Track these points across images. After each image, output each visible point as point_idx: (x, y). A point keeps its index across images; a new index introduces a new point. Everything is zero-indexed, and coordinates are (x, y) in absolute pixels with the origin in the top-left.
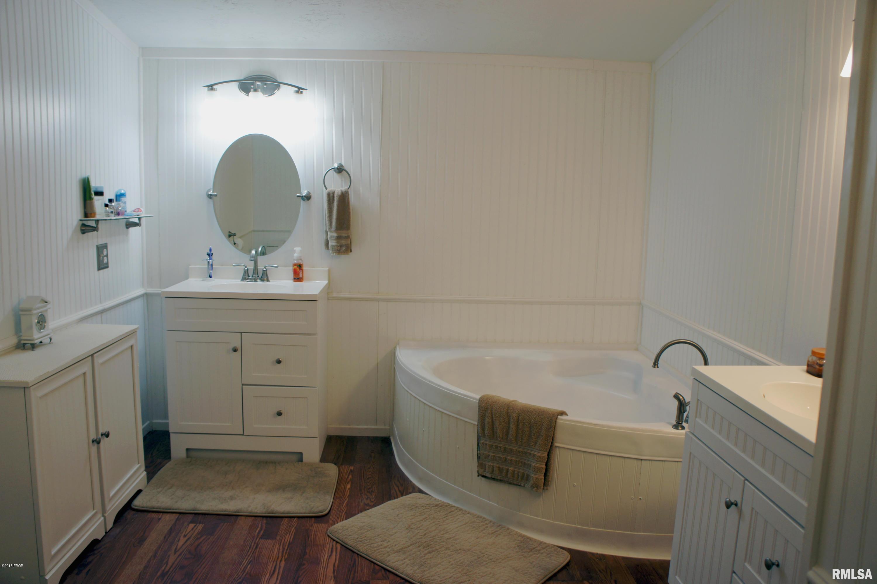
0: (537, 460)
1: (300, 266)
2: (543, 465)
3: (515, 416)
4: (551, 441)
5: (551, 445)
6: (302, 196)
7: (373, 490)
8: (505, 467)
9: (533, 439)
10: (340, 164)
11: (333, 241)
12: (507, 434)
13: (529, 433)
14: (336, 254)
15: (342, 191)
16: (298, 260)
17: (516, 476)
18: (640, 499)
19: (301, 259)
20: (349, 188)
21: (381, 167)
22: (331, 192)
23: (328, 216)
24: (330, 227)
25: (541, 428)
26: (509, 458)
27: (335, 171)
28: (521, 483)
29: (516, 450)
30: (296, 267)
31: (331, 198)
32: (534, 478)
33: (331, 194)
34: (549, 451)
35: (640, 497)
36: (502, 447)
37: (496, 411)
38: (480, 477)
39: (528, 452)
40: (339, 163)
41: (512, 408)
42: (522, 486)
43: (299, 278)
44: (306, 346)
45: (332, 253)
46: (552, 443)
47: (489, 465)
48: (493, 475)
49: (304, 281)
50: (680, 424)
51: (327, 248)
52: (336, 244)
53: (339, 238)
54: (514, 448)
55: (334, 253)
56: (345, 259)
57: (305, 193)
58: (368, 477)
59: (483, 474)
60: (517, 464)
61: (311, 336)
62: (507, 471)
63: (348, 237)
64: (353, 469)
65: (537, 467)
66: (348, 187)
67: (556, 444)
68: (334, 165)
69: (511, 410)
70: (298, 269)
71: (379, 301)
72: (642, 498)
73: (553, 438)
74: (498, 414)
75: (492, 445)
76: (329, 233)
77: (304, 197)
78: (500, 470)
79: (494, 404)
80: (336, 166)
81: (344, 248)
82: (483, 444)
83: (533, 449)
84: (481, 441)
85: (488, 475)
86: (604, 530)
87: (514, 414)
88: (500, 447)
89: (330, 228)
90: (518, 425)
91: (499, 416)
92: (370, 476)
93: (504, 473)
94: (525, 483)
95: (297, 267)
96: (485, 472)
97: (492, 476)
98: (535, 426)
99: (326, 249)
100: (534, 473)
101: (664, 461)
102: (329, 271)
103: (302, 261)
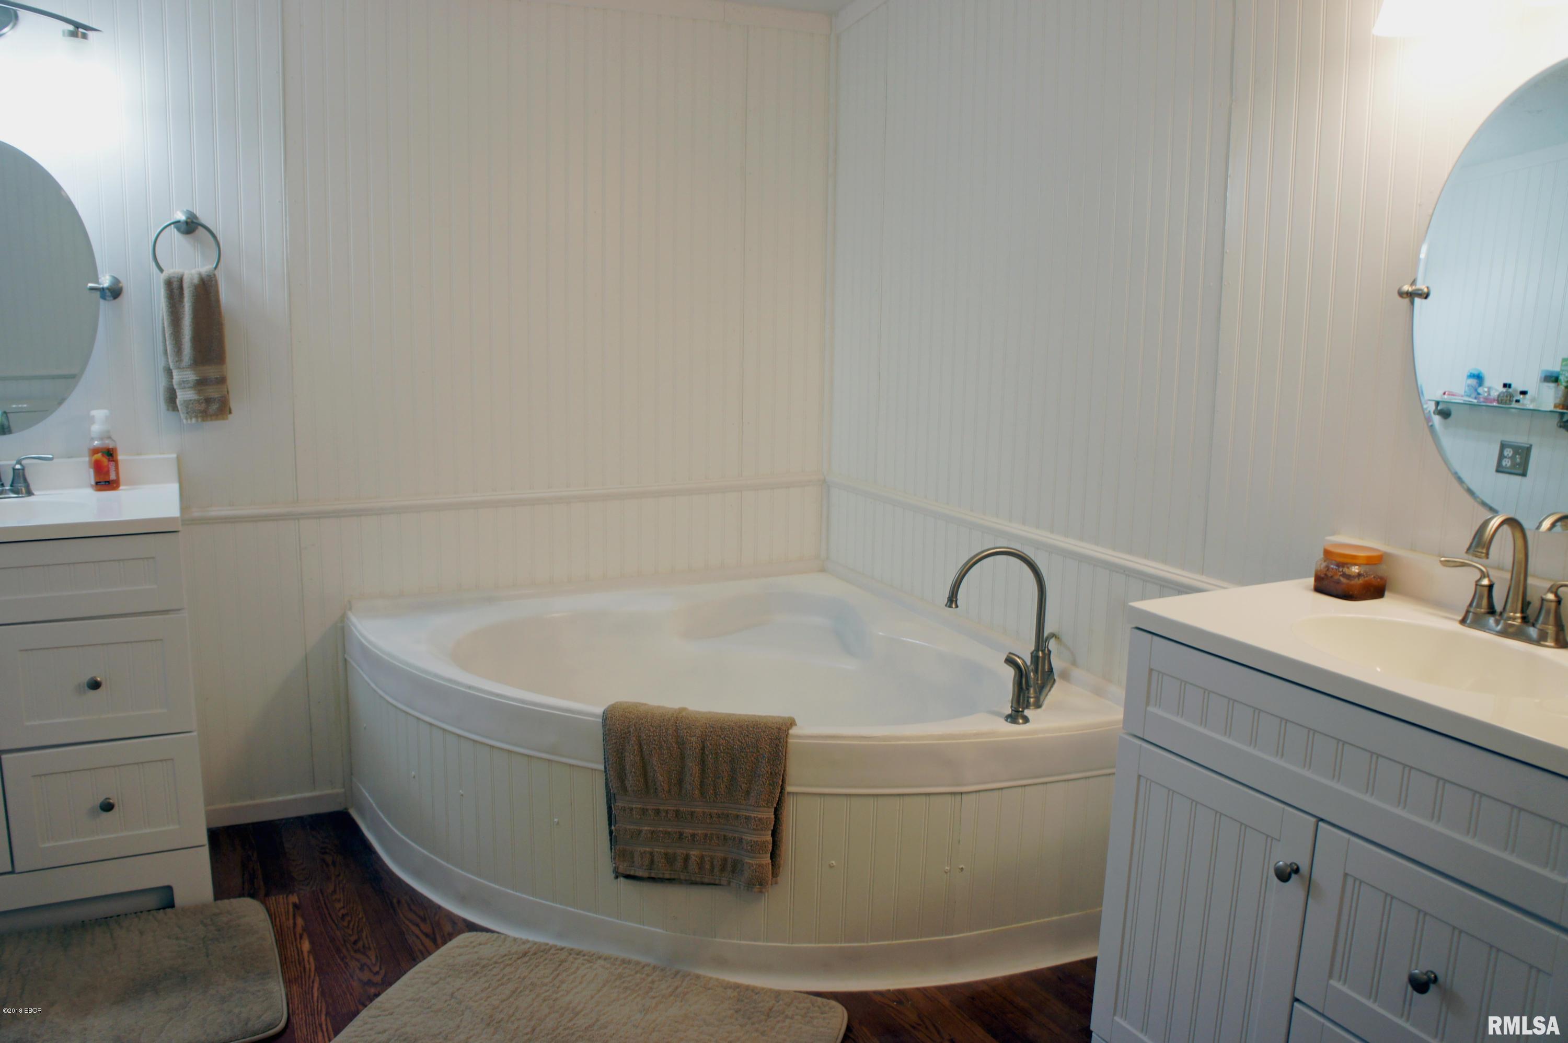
0: (755, 827)
1: (110, 454)
2: (768, 835)
3: (696, 743)
4: (781, 783)
5: (781, 792)
6: (103, 289)
7: (367, 945)
8: (679, 851)
9: (741, 786)
10: (190, 212)
11: (187, 390)
12: (680, 782)
13: (729, 773)
14: (197, 421)
15: (200, 274)
16: (101, 439)
17: (708, 866)
18: (962, 869)
19: (110, 438)
20: (216, 268)
21: (288, 219)
22: (174, 277)
23: (170, 332)
24: (177, 359)
25: (757, 759)
26: (688, 831)
27: (179, 229)
28: (720, 880)
29: (704, 813)
30: (99, 456)
31: (176, 292)
32: (753, 866)
33: (175, 283)
34: (778, 804)
35: (961, 867)
36: (670, 810)
37: (650, 736)
38: (622, 879)
39: (731, 814)
40: (187, 210)
41: (685, 727)
42: (723, 885)
43: (109, 482)
44: (161, 640)
45: (187, 419)
46: (783, 788)
47: (642, 851)
48: (652, 871)
49: (121, 487)
50: (1020, 713)
51: (170, 409)
52: (196, 397)
53: (201, 383)
54: (698, 810)
55: (191, 419)
56: (214, 430)
57: (107, 281)
58: (340, 915)
59: (628, 873)
60: (708, 841)
61: (168, 616)
62: (687, 858)
63: (222, 380)
64: (297, 901)
65: (757, 841)
66: (214, 266)
67: (789, 789)
68: (175, 215)
69: (685, 731)
70: (105, 461)
71: (298, 519)
72: (964, 867)
73: (783, 776)
74: (654, 742)
75: (647, 810)
76: (175, 373)
77: (107, 291)
78: (670, 859)
79: (643, 721)
80: (181, 217)
81: (216, 406)
82: (625, 810)
83: (742, 807)
84: (617, 804)
85: (640, 873)
86: (894, 942)
87: (694, 739)
88: (667, 812)
89: (177, 362)
90: (703, 762)
91: (657, 747)
92: (343, 911)
93: (679, 864)
94: (730, 878)
95: (103, 455)
96: (633, 867)
97: (650, 873)
98: (743, 757)
99: (168, 410)
100: (751, 855)
101: (1002, 789)
102: (179, 459)
103: (114, 441)
